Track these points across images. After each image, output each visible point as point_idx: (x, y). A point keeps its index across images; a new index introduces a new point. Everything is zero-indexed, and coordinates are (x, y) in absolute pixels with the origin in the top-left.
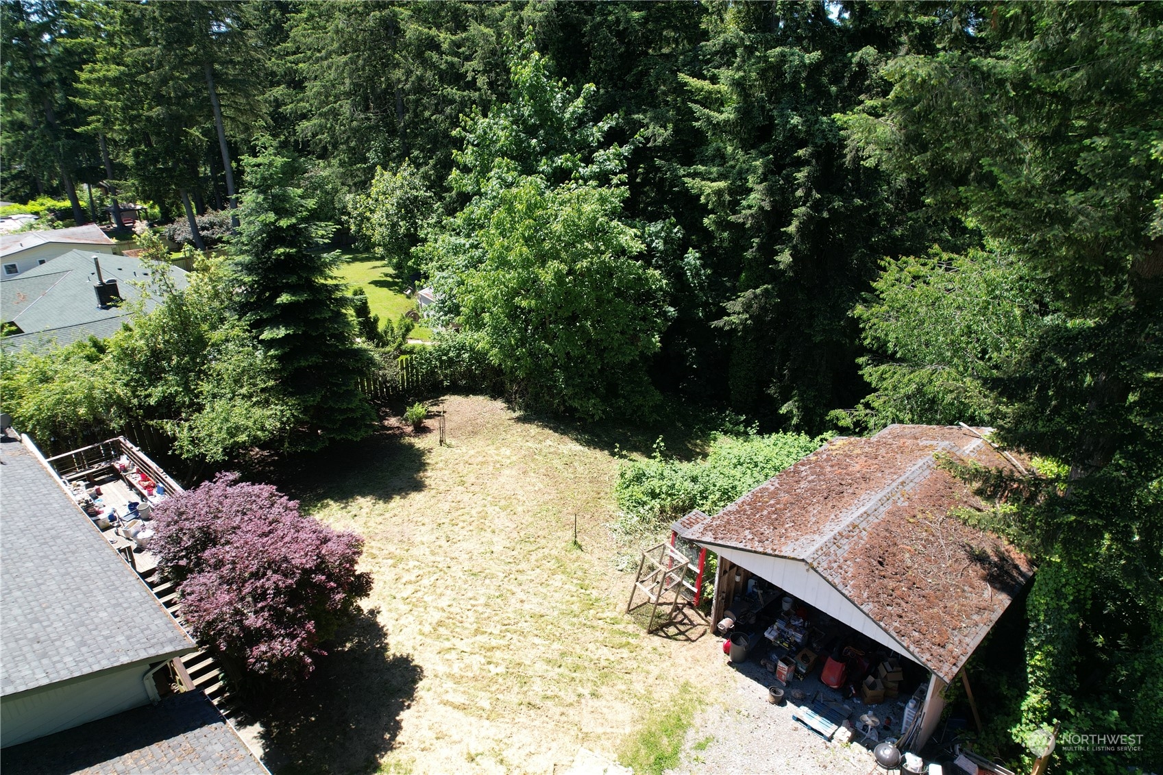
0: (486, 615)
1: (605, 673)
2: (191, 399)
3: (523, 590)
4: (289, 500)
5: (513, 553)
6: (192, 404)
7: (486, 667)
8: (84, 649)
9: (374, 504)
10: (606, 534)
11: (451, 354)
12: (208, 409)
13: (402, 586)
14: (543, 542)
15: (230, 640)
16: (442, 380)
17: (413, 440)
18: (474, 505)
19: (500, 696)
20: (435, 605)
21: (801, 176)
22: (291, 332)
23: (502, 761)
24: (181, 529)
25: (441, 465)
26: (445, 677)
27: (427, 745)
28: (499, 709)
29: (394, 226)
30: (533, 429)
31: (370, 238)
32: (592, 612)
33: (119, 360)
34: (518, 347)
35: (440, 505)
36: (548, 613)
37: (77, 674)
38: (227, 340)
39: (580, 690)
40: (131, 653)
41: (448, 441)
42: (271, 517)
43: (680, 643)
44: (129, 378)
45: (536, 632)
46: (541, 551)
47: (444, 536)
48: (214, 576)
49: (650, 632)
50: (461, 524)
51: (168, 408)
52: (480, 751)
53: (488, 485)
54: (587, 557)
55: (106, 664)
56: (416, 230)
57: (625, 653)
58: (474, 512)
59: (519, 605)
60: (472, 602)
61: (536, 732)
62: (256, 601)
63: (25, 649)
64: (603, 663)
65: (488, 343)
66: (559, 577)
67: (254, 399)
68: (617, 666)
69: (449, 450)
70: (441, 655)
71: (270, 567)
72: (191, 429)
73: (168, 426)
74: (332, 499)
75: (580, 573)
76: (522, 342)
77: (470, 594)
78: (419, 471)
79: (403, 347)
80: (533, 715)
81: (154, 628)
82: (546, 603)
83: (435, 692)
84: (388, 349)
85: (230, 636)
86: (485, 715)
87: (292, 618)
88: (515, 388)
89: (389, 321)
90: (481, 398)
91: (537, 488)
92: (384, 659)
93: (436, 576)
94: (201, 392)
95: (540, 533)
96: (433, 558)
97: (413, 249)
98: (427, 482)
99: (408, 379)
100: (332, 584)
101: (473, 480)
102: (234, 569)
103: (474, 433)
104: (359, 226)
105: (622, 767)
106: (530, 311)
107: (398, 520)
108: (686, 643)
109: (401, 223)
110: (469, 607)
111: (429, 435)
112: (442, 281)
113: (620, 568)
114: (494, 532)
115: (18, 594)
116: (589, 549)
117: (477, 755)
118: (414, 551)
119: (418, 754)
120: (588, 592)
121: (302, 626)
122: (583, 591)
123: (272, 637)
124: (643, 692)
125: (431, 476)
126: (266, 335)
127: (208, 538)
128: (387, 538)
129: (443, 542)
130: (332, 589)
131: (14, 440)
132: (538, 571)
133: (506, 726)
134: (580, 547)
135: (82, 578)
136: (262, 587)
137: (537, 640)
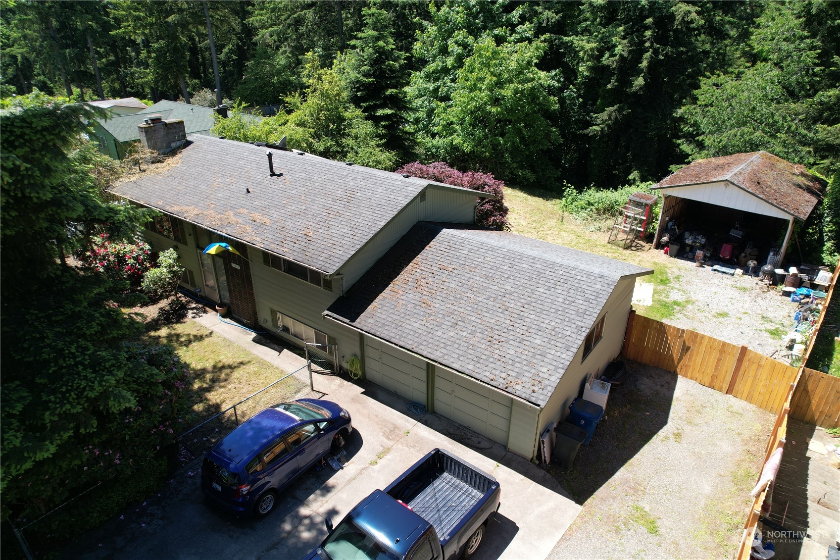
5: (533, 225)
14: (544, 222)
21: (648, 33)
34: (483, 140)
43: (641, 252)
46: (546, 225)
49: (624, 249)
54: (571, 227)
75: (573, 232)
76: (485, 137)
108: (644, 253)
113: (591, 230)
116: (569, 225)
132: (551, 231)
134: (564, 224)
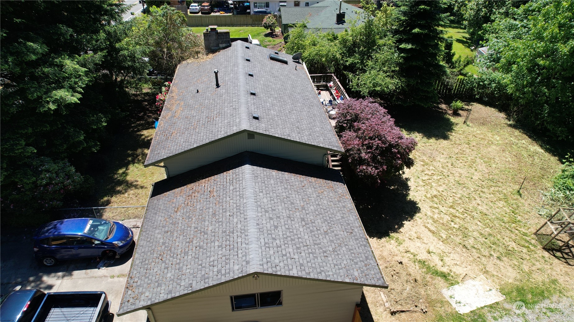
0: (458, 202)
1: (509, 253)
2: (362, 67)
3: (481, 200)
4: (391, 118)
5: (483, 183)
6: (362, 69)
7: (450, 222)
8: (310, 137)
9: (422, 138)
10: (539, 195)
11: (486, 82)
12: (368, 73)
13: (424, 175)
14: (500, 184)
15: (353, 159)
16: (476, 95)
17: (450, 117)
18: (470, 155)
19: (452, 236)
20: (436, 188)
22: (414, 47)
23: (442, 260)
24: (348, 112)
25: (461, 132)
26: (429, 217)
27: (412, 238)
28: (449, 241)
29: (479, 10)
30: (517, 132)
31: (463, 15)
32: (513, 225)
33: (341, 43)
34: (527, 87)
35: (454, 149)
36: (490, 215)
37: (307, 143)
38: (385, 45)
39: (492, 253)
40: (324, 144)
41: (468, 123)
42: (383, 120)
43: (561, 262)
44: (342, 52)
45: (480, 220)
46: (498, 188)
47: (451, 162)
48: (355, 134)
49: (544, 248)
50: (461, 161)
51: (352, 68)
52: (434, 251)
53: (481, 149)
54: (523, 201)
55: (315, 144)
56: (490, 15)
57: (525, 250)
58: (469, 158)
59: (476, 205)
60: (454, 194)
61: (463, 258)
62: (368, 148)
63: (295, 129)
64: (510, 248)
65: (510, 80)
66: (502, 202)
67: (388, 74)
68: (517, 253)
69: (467, 127)
70: (431, 208)
71: (378, 137)
72: (358, 79)
73: (351, 76)
74: (405, 129)
75: (515, 206)
76: (531, 84)
77: (454, 191)
78: (449, 131)
79: (462, 72)
80: (464, 251)
81: (332, 140)
82: (490, 210)
83: (423, 221)
84: (454, 70)
85: (354, 158)
86: (442, 240)
87: (379, 162)
88: (515, 109)
89: (460, 57)
90: (493, 109)
91: (507, 160)
92: (405, 199)
93: (441, 177)
94: (367, 65)
95: (500, 180)
96: (442, 169)
97: (484, 25)
98: (451, 137)
99: (458, 88)
100: (399, 155)
101: (474, 144)
102: (363, 133)
103: (483, 124)
104: (459, 8)
105: (500, 294)
106: (544, 68)
107: (431, 148)
108: (565, 264)
109: (483, 10)
110: (452, 196)
111: (459, 118)
112: (496, 44)
113: (540, 213)
114: (476, 170)
115: (295, 112)
116: (525, 198)
117: (432, 252)
118: (434, 163)
119: (406, 239)
120: (515, 216)
121: (382, 166)
122: (513, 214)
123: (368, 165)
124: (527, 271)
125: (453, 136)
126: (402, 46)
127: (356, 118)
128: (424, 153)
129: (449, 165)
130: (398, 158)
131: (301, 63)
132: (492, 195)
133: (450, 248)
134: (520, 195)
135: (313, 115)
136: (372, 143)
137: (479, 223)
